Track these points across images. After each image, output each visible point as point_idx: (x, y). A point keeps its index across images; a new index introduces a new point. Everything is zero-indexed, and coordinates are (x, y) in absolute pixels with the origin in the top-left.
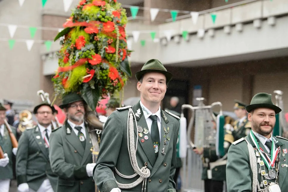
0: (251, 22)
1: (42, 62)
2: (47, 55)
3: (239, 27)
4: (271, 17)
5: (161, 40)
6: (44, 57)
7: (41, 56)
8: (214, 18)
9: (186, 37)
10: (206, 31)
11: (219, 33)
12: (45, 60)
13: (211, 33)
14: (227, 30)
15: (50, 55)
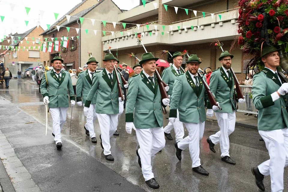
0: (230, 21)
1: (102, 45)
2: (105, 41)
3: (221, 24)
5: (170, 32)
6: (103, 43)
8: (220, 16)
9: (186, 30)
10: (200, 27)
11: (206, 28)
12: (104, 44)
13: (202, 27)
14: (213, 25)
15: (107, 42)
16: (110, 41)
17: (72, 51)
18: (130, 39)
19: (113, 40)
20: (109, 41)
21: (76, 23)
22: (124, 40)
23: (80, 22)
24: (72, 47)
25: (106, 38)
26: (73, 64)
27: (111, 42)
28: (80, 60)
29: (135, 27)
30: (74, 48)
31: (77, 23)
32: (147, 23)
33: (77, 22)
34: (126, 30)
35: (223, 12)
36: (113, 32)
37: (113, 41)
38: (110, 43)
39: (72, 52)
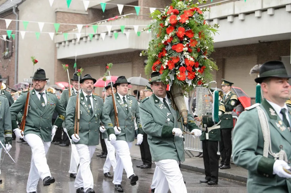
0: (225, 18)
1: (56, 49)
2: (60, 43)
3: (215, 22)
4: (240, 14)
6: (57, 45)
7: (56, 44)
12: (59, 47)
15: (63, 44)
16: (67, 43)
17: (6, 58)
18: (94, 40)
19: (70, 41)
20: (65, 42)
21: (11, 13)
22: (86, 42)
23: (18, 11)
24: (6, 51)
25: (60, 38)
26: (7, 81)
27: (68, 45)
28: (17, 74)
29: (102, 22)
30: (9, 53)
31: (13, 13)
32: (117, 17)
33: (14, 11)
34: (89, 26)
35: (220, 4)
36: (80, 26)
37: (71, 43)
38: (66, 46)
39: (6, 60)
